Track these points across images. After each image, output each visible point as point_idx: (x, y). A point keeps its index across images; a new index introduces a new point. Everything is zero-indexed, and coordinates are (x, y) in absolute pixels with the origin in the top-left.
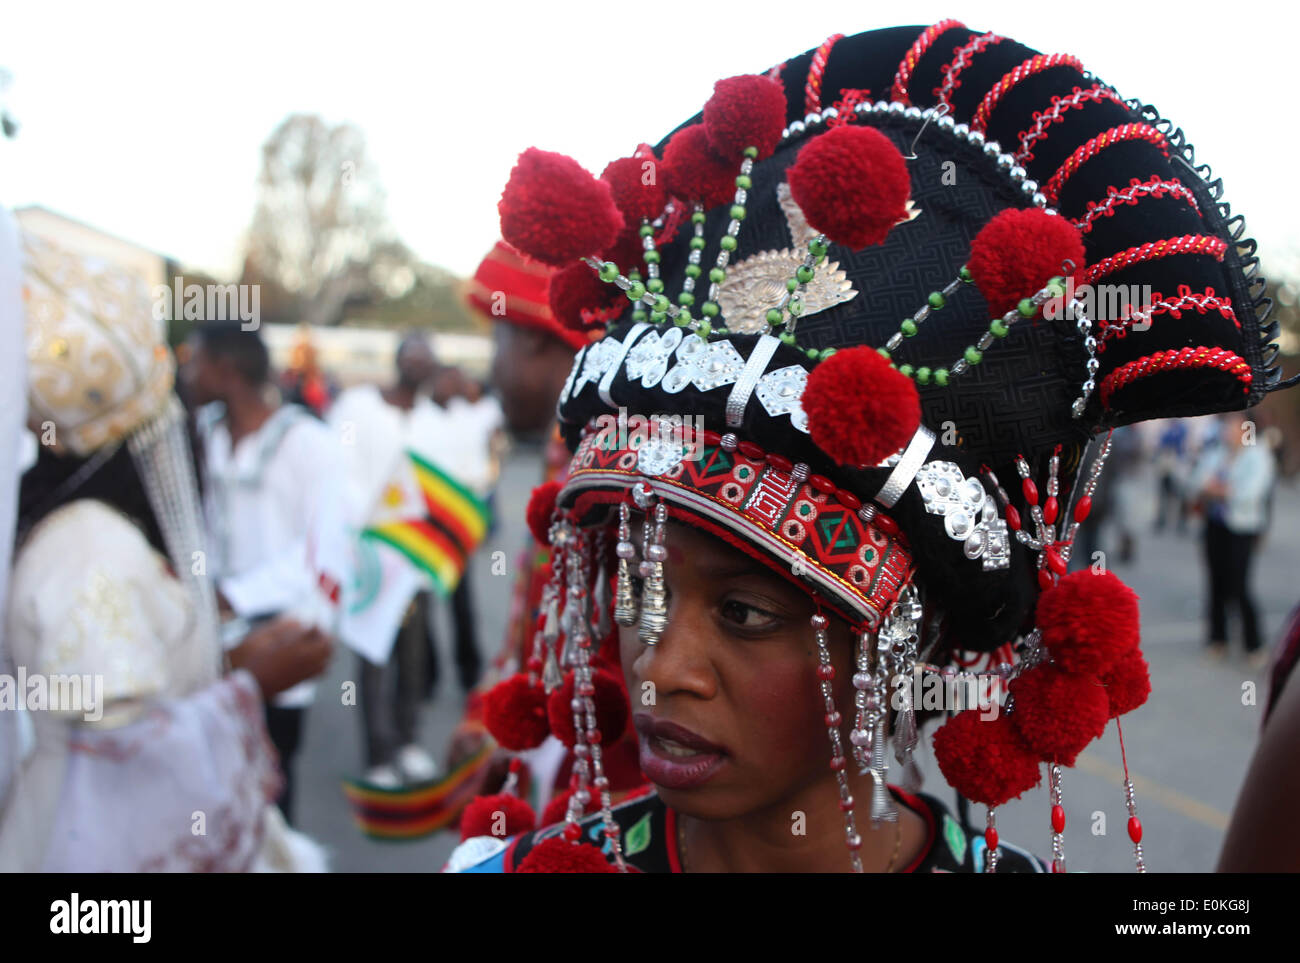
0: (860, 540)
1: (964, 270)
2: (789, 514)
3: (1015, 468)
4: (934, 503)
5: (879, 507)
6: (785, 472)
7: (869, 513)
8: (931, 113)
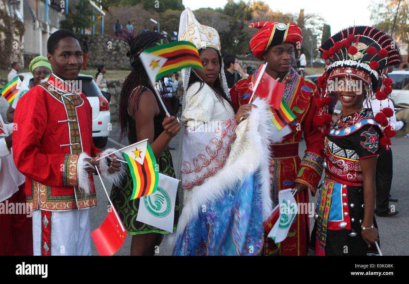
0: (368, 77)
1: (377, 54)
2: (363, 75)
3: (379, 71)
4: (374, 74)
5: (370, 75)
6: (362, 72)
7: (368, 75)
8: (367, 37)
